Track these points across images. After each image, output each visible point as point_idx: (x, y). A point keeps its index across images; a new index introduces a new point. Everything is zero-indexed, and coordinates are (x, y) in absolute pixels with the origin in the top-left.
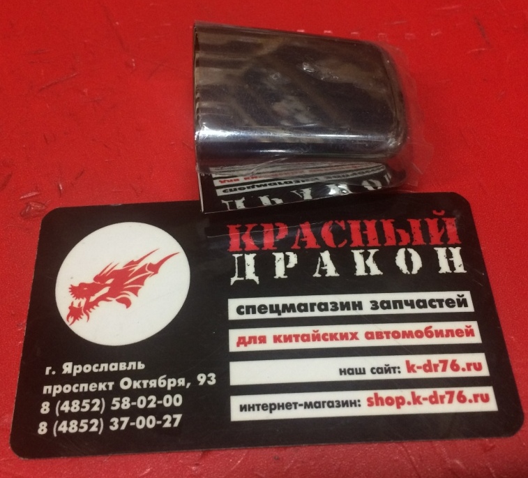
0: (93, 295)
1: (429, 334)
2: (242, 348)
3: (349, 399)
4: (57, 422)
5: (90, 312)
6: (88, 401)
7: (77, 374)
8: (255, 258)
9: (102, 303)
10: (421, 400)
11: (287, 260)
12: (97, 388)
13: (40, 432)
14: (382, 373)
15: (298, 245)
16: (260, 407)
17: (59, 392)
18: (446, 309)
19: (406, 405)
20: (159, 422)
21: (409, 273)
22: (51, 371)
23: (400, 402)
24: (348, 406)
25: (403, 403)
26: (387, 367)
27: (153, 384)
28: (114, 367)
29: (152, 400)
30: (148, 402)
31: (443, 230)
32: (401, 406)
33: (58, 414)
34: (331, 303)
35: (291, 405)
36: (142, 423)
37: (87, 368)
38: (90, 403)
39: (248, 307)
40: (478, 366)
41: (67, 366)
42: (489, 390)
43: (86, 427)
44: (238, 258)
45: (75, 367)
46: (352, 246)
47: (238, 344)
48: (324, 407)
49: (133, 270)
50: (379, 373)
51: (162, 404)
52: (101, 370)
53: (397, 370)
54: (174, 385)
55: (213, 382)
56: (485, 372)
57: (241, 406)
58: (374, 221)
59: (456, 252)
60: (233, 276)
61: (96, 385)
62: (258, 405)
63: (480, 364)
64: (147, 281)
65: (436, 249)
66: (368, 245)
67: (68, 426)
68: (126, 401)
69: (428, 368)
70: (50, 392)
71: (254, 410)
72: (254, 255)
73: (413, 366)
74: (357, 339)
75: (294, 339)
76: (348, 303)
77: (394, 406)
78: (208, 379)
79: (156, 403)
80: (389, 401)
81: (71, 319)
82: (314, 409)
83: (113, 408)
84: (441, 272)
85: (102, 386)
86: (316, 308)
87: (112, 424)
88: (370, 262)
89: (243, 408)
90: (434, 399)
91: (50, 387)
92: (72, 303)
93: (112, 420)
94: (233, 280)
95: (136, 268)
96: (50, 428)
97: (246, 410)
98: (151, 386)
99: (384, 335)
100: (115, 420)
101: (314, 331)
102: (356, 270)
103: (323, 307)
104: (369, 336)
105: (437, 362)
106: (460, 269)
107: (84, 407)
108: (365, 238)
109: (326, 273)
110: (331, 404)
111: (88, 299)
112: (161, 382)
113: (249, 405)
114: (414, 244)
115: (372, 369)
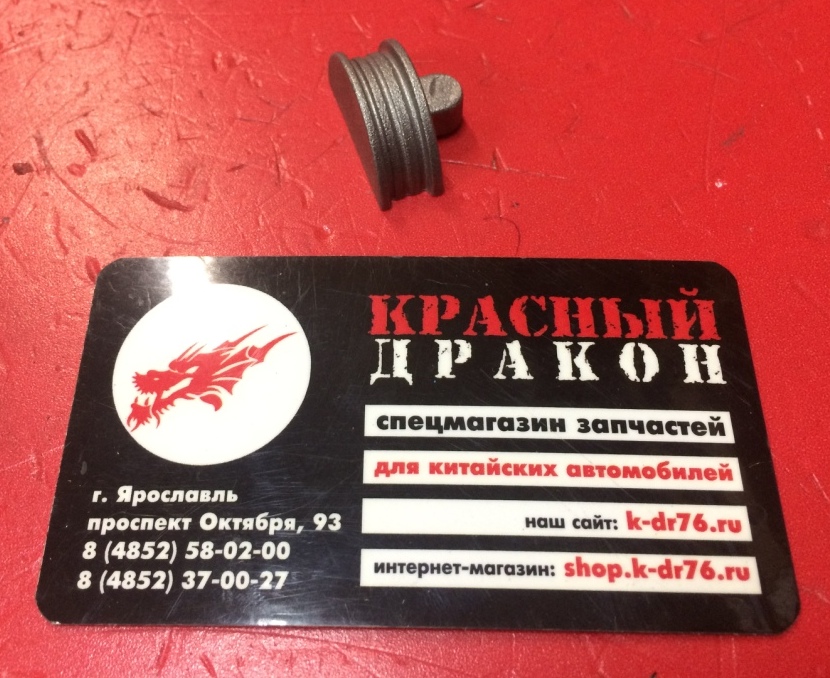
0: (167, 389)
1: (664, 473)
2: (382, 480)
3: (537, 564)
4: (105, 572)
7: (138, 503)
8: (408, 346)
9: (179, 402)
10: (646, 571)
11: (456, 351)
12: (167, 526)
14: (589, 527)
16: (405, 568)
18: (691, 438)
19: (623, 577)
21: (638, 380)
22: (100, 498)
23: (614, 572)
24: (535, 574)
25: (619, 574)
26: (598, 520)
27: (248, 524)
28: (192, 496)
29: (245, 548)
30: (240, 551)
31: (694, 319)
32: (616, 579)
33: (107, 562)
34: (519, 419)
35: (450, 568)
36: (228, 580)
38: (155, 548)
39: (394, 419)
40: (735, 526)
41: (125, 491)
42: (749, 563)
43: (147, 582)
44: (383, 345)
45: (137, 493)
46: (553, 335)
47: (377, 473)
48: (499, 573)
50: (585, 528)
51: (260, 555)
52: (173, 499)
53: (612, 525)
55: (336, 527)
56: (745, 535)
57: (376, 564)
58: (590, 300)
59: (712, 352)
60: (375, 371)
61: (164, 522)
62: (402, 565)
63: (738, 523)
64: (247, 373)
65: (681, 346)
66: (579, 335)
67: (122, 579)
68: (207, 547)
69: (659, 524)
70: (97, 528)
71: (395, 572)
72: (407, 341)
73: (637, 519)
74: (555, 475)
75: (460, 469)
76: (543, 421)
77: (606, 578)
79: (251, 553)
81: (133, 423)
82: (485, 575)
83: (188, 557)
84: (687, 381)
85: (173, 524)
87: (185, 580)
89: (379, 568)
90: (666, 572)
91: (97, 521)
92: (136, 400)
93: (186, 574)
94: (374, 377)
96: (95, 580)
97: (383, 572)
98: (245, 528)
99: (596, 472)
100: (190, 574)
101: (491, 460)
104: (574, 471)
107: (146, 553)
109: (514, 374)
110: (510, 570)
111: (159, 395)
112: (261, 522)
113: (388, 564)
114: (648, 336)
115: (575, 521)
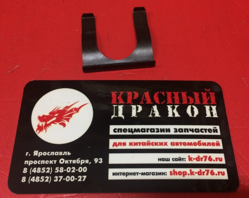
5: (47, 128)
6: (45, 168)
13: (22, 181)
15: (143, 102)
17: (32, 163)
20: (76, 179)
37: (45, 154)
49: (67, 110)
54: (84, 163)
78: (99, 161)
80: (180, 173)
86: (149, 131)
88: (175, 111)
95: (69, 110)
102: (168, 114)
103: (152, 130)
105: (202, 157)
106: (215, 116)
108: (173, 100)
